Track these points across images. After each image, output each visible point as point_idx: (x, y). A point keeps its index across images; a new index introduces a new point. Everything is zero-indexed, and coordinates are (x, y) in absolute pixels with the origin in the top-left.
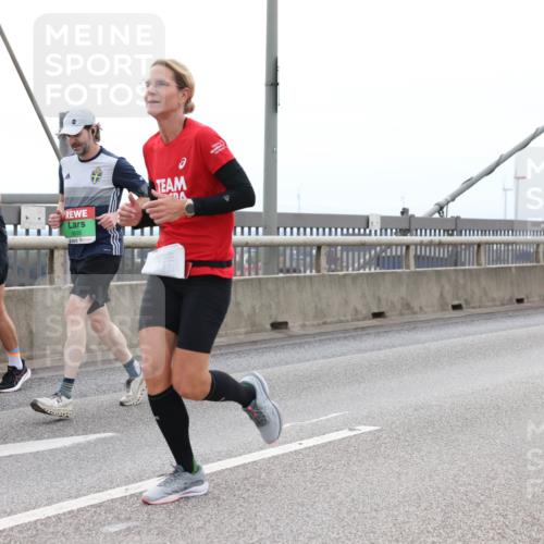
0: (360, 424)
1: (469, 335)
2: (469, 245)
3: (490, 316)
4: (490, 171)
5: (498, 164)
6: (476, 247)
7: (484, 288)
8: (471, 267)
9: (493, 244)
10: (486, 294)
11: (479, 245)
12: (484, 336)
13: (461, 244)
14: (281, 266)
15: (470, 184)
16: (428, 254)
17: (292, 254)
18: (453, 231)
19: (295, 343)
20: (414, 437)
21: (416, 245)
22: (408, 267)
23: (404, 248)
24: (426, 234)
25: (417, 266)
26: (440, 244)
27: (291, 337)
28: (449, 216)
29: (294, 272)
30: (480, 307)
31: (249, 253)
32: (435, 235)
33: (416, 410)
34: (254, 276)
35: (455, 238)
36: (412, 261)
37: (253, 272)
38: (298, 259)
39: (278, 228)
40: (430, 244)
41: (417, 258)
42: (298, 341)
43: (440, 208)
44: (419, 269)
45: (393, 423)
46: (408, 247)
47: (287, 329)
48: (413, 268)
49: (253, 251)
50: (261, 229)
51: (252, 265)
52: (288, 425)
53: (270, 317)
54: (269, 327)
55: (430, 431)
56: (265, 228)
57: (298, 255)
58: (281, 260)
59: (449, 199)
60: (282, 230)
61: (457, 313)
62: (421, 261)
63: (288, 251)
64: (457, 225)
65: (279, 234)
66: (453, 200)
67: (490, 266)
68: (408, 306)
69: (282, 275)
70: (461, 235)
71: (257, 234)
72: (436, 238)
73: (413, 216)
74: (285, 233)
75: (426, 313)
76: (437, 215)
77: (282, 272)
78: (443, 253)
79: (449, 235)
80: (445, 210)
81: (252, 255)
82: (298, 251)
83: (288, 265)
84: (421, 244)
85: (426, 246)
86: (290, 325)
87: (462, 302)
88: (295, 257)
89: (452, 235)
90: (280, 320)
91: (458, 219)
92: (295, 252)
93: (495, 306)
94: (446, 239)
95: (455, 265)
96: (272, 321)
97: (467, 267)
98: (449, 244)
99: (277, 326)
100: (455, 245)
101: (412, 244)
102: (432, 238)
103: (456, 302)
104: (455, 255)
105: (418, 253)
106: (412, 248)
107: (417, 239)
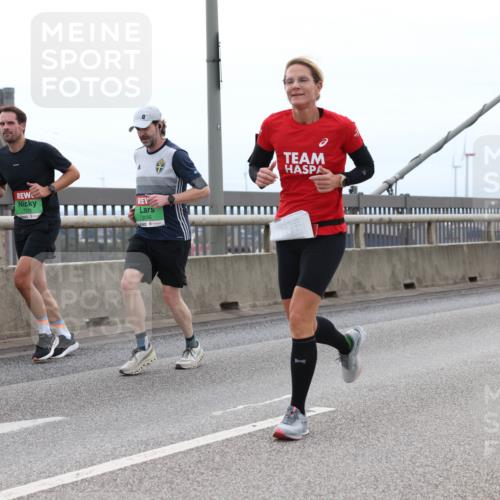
0: (314, 405)
1: (423, 313)
2: (419, 223)
3: (443, 295)
4: (438, 148)
5: (446, 140)
6: (426, 225)
7: (436, 267)
8: (422, 245)
9: (444, 221)
10: (438, 272)
11: (430, 223)
12: (437, 315)
13: (412, 222)
14: (229, 245)
15: (418, 161)
16: (378, 232)
17: (240, 233)
18: (402, 209)
19: (247, 324)
20: (369, 418)
21: (366, 223)
22: (358, 246)
23: (354, 227)
24: (375, 213)
25: (367, 245)
26: (390, 222)
27: (242, 317)
28: (398, 194)
29: (243, 251)
30: (433, 286)
31: (196, 232)
32: (385, 213)
33: (371, 390)
34: (201, 256)
35: (405, 216)
36: (362, 241)
37: (201, 252)
38: (246, 239)
39: (225, 207)
40: (380, 222)
41: (367, 236)
42: (249, 322)
43: (389, 186)
44: (369, 248)
45: (348, 404)
46: (357, 225)
47: (237, 309)
48: (363, 247)
49: (200, 229)
50: (207, 208)
51: (200, 245)
52: (241, 407)
53: (220, 297)
54: (219, 307)
55: (385, 411)
56: (211, 207)
57: (246, 234)
58: (229, 239)
59: (397, 176)
60: (228, 209)
61: (409, 292)
62: (371, 239)
63: (236, 230)
64: (407, 203)
65: (225, 213)
66: (402, 177)
67: (442, 244)
68: (359, 285)
69: (230, 255)
70: (411, 213)
71: (204, 213)
72: (386, 217)
73: (362, 194)
74: (232, 212)
75: (378, 292)
76: (386, 193)
77: (230, 251)
78: (393, 231)
79: (399, 213)
80: (394, 188)
81: (199, 234)
82: (246, 230)
83: (236, 244)
84: (371, 222)
85: (376, 224)
86: (240, 305)
87: (414, 281)
88: (243, 236)
89: (402, 213)
90: (230, 300)
91: (407, 195)
92: (243, 231)
93: (447, 284)
94: (396, 217)
95: (407, 243)
96: (222, 301)
97: (418, 246)
98: (399, 222)
99: (227, 306)
100: (405, 223)
101: (362, 222)
102: (382, 216)
103: (408, 281)
104: (406, 233)
105: (368, 231)
106: (362, 226)
107: (367, 217)
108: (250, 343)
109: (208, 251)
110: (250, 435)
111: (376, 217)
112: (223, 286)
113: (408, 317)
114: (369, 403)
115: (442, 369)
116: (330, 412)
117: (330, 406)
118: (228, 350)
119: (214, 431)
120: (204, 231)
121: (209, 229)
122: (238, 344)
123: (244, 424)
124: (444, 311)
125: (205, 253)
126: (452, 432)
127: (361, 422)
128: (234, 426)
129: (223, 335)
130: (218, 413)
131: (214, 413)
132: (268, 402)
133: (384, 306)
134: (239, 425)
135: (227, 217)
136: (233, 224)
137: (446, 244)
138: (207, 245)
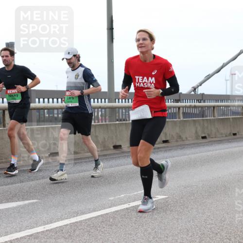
0: (158, 195)
1: (210, 151)
2: (209, 107)
3: (220, 142)
4: (218, 71)
5: (222, 67)
6: (212, 108)
7: (217, 128)
8: (210, 118)
9: (221, 106)
10: (218, 131)
11: (214, 107)
12: (217, 152)
13: (205, 107)
14: (117, 118)
15: (209, 77)
16: (189, 112)
17: (122, 112)
18: (201, 100)
19: (126, 156)
20: (184, 201)
21: (183, 107)
22: (179, 118)
23: (177, 109)
24: (188, 102)
25: (184, 118)
26: (195, 107)
27: (123, 152)
28: (199, 93)
29: (124, 120)
30: (215, 137)
31: (102, 111)
32: (192, 102)
33: (185, 188)
34: (104, 123)
35: (202, 104)
36: (181, 115)
37: (104, 121)
38: (125, 114)
39: (115, 100)
40: (190, 107)
41: (184, 114)
42: (127, 155)
43: (195, 89)
44: (184, 119)
45: (174, 194)
46: (179, 108)
47: (121, 148)
48: (182, 119)
49: (103, 110)
50: (107, 100)
51: (103, 118)
52: (123, 195)
53: (113, 143)
54: (112, 148)
55: (192, 198)
56: (109, 99)
57: (125, 112)
58: (117, 115)
59: (199, 85)
60: (117, 100)
61: (204, 140)
62: (185, 115)
63: (121, 111)
64: (203, 97)
65: (115, 102)
66: (201, 85)
67: (220, 117)
68: (180, 137)
69: (117, 122)
70: (205, 102)
71: (105, 102)
72: (193, 104)
73: (181, 93)
74: (119, 102)
75: (189, 140)
76: (193, 93)
77: (118, 120)
78: (196, 111)
79: (199, 102)
80: (197, 90)
81: (103, 112)
82: (125, 110)
83: (121, 117)
84: (186, 107)
85: (188, 107)
86: (122, 146)
87: (206, 135)
88: (124, 113)
89: (200, 102)
90: (118, 144)
91: (203, 94)
92: (124, 111)
93: (223, 137)
94: (198, 104)
95: (203, 117)
96: (114, 144)
97: (208, 118)
98: (199, 107)
99: (116, 147)
100: (202, 107)
101: (181, 107)
102: (191, 104)
103: (203, 135)
104: (202, 112)
105: (184, 111)
106: (181, 109)
107: (184, 104)
108: (127, 165)
109: (107, 121)
110: (127, 209)
111: (188, 104)
112: (114, 137)
113: (204, 152)
114: (184, 194)
115: (220, 178)
116: (166, 198)
117: (166, 195)
118: (117, 168)
119: (110, 207)
120: (105, 111)
121: (107, 110)
122: (122, 165)
123: (124, 204)
124: (220, 150)
125: (105, 122)
126: (224, 208)
127: (181, 203)
128: (119, 205)
129: (114, 161)
130: (112, 198)
131: (110, 199)
132: (135, 193)
133: (192, 147)
134: (121, 204)
135: (116, 104)
136: (119, 108)
137: (222, 117)
138: (107, 117)
